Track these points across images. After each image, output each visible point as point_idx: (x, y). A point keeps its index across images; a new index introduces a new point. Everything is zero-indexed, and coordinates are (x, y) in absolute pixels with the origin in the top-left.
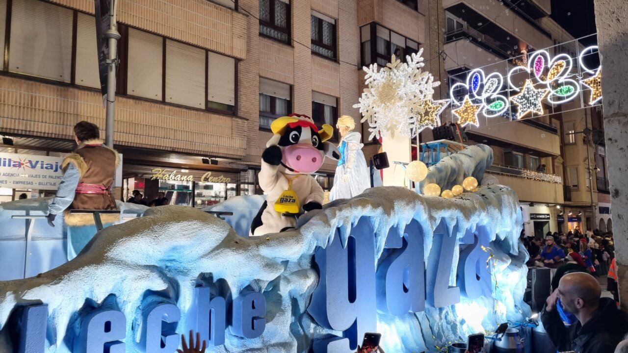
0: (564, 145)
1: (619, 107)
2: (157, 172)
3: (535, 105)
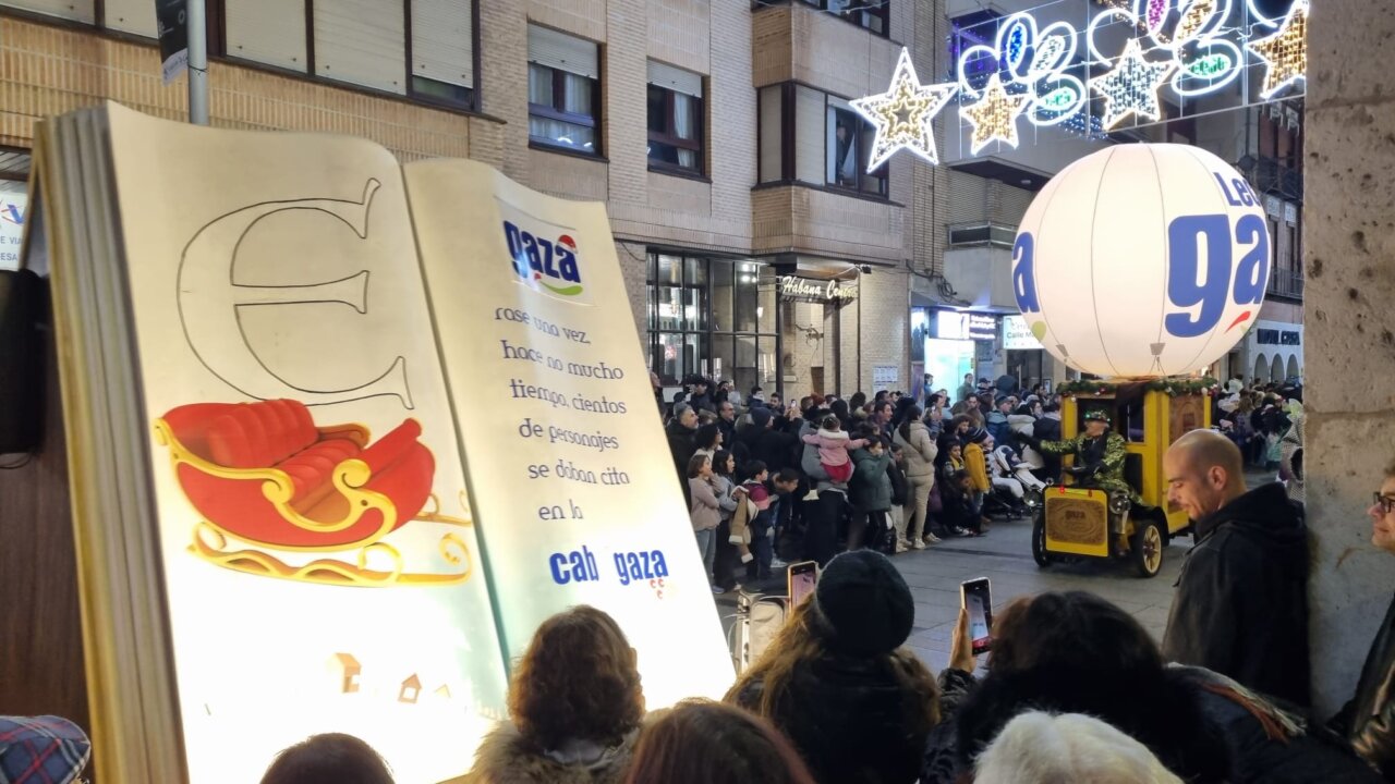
1: (1340, 88)
3: (1143, 98)
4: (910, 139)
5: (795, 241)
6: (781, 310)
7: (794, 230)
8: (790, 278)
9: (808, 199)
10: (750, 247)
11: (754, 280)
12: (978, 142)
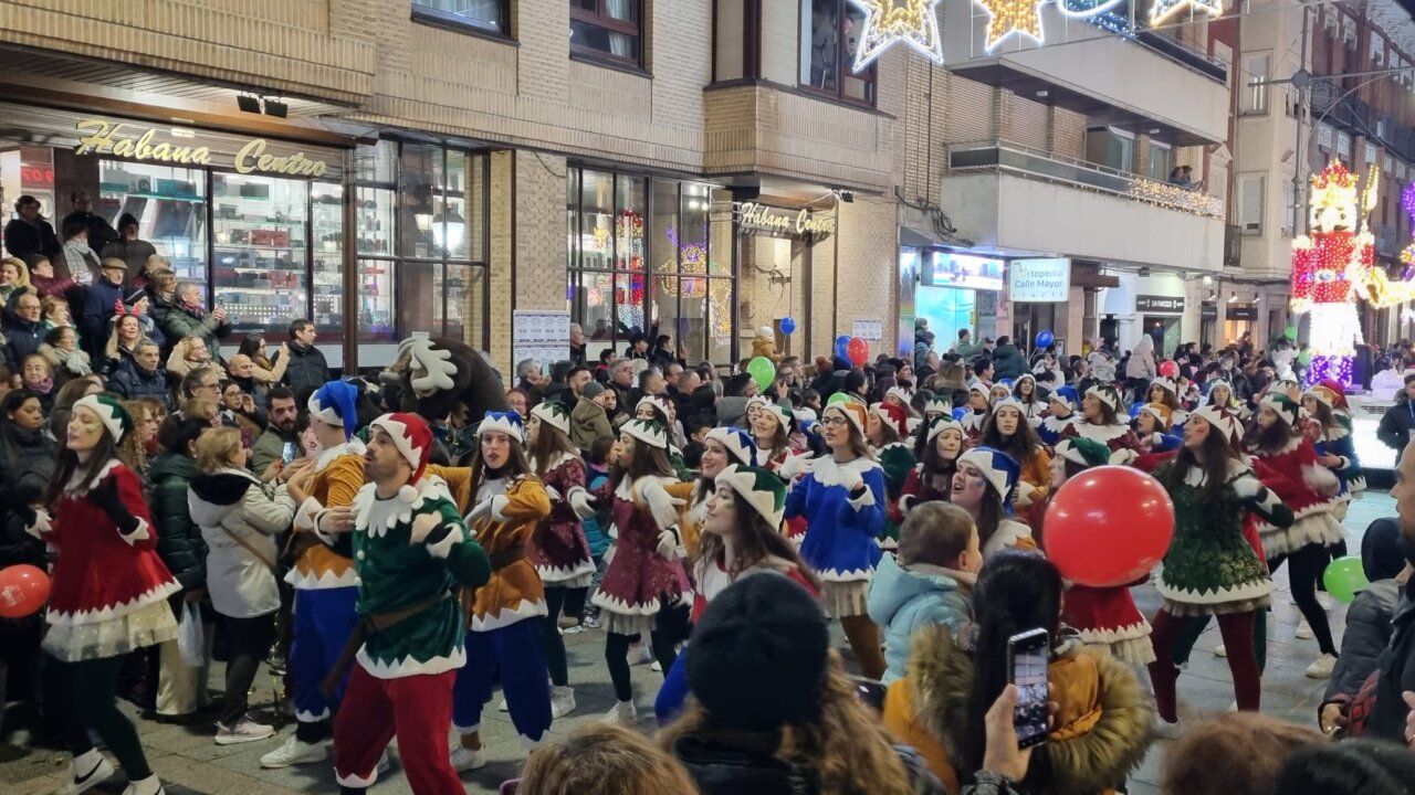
0: (1237, 114)
2: (94, 132)
4: (908, 29)
5: (759, 157)
6: (739, 246)
7: (759, 142)
8: (751, 204)
9: (776, 104)
10: (701, 164)
11: (705, 207)
12: (993, 36)
